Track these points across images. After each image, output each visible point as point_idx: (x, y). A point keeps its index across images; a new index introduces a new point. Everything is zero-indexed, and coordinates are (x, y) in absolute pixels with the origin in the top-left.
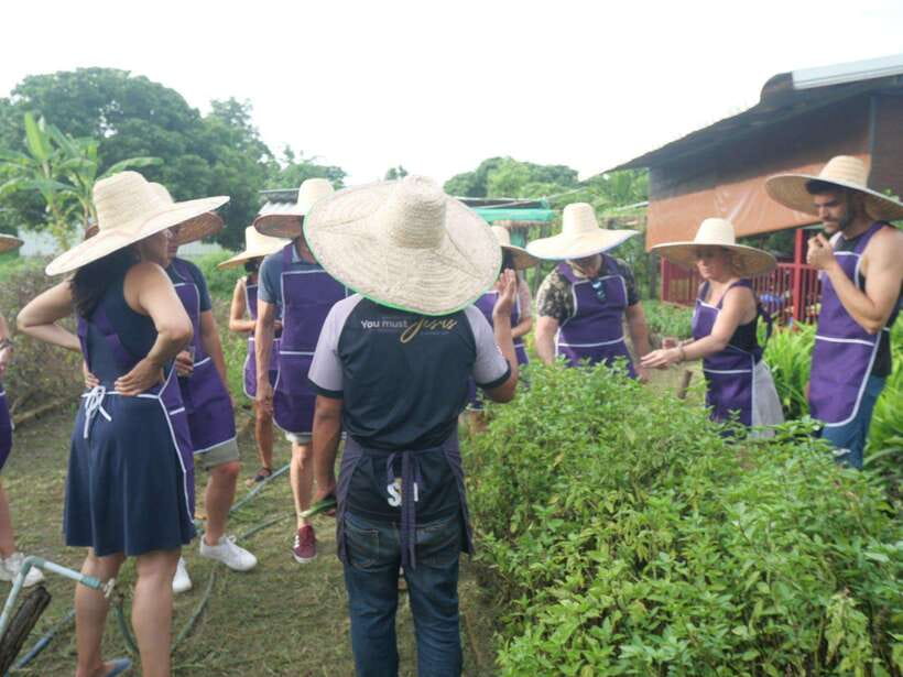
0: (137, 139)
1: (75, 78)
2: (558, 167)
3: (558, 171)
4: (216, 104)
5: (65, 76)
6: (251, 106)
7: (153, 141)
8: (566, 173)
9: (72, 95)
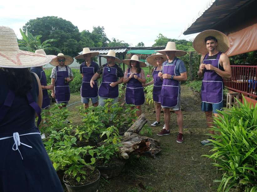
0: (57, 35)
1: (41, 19)
2: (182, 40)
3: (183, 41)
4: (95, 28)
5: (39, 19)
6: (104, 28)
7: (61, 35)
8: (185, 42)
9: (40, 24)
